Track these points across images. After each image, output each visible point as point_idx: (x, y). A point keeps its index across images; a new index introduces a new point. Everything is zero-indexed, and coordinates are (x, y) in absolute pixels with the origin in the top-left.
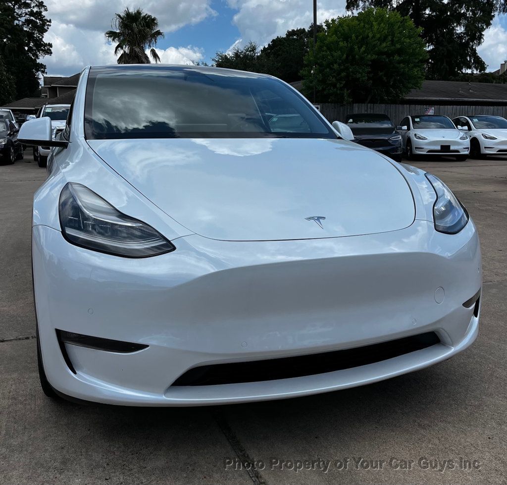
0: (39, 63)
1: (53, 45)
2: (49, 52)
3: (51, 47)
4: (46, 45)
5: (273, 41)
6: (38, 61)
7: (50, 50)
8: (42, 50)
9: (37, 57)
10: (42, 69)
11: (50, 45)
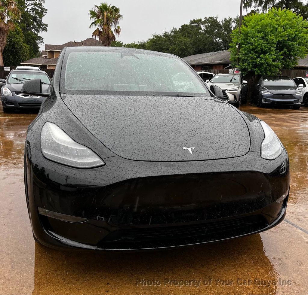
0: (39, 36)
1: (48, 25)
2: (45, 29)
3: (47, 26)
4: (43, 25)
5: (182, 26)
6: (39, 35)
7: (46, 28)
8: (41, 28)
9: (38, 32)
10: (41, 40)
11: (47, 25)
